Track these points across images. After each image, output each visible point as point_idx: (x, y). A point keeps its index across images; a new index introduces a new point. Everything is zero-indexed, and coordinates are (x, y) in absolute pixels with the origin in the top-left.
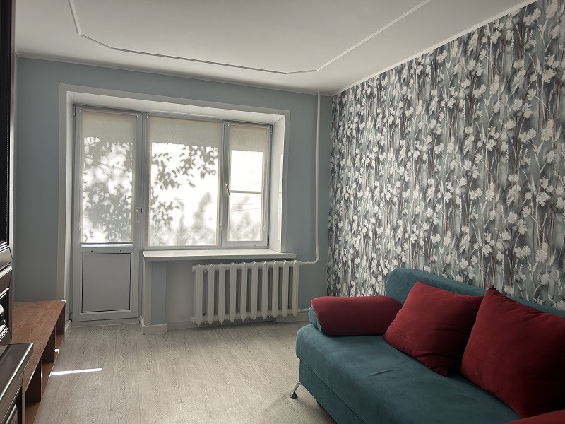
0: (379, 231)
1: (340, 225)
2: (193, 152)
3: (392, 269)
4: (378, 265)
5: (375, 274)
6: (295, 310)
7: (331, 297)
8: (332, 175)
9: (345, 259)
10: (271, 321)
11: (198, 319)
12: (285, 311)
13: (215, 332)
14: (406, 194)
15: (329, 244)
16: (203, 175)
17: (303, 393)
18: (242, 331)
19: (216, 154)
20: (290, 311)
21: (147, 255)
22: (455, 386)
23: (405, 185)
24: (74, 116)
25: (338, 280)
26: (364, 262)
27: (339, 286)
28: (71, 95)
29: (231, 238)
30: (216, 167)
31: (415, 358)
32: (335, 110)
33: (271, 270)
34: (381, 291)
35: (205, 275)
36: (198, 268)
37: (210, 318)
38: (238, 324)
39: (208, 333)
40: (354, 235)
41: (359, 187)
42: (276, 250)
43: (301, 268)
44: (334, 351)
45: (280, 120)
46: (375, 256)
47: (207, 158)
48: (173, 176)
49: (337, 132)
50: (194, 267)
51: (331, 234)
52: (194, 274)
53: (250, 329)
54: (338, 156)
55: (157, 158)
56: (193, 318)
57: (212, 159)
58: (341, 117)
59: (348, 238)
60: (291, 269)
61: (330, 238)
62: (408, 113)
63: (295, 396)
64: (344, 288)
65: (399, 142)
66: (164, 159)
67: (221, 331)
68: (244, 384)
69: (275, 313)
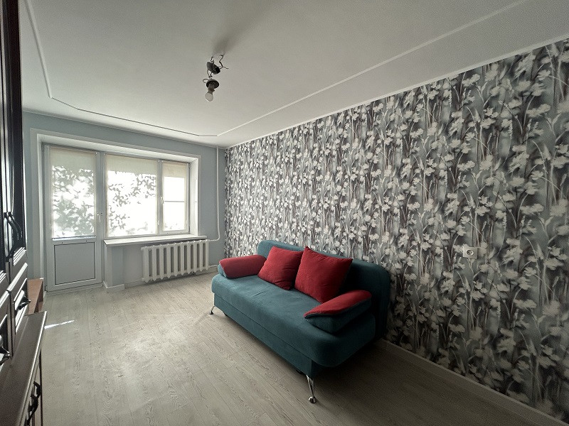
0: (253, 222)
1: (232, 219)
2: (140, 183)
3: (260, 241)
4: (253, 239)
5: (251, 244)
6: (207, 267)
7: (227, 259)
8: (226, 192)
9: (234, 237)
10: (193, 274)
11: (146, 278)
12: (201, 268)
13: (158, 285)
14: (266, 203)
15: (226, 229)
16: (147, 197)
17: (217, 311)
18: (176, 282)
19: (155, 184)
20: (204, 268)
21: (108, 242)
22: (293, 294)
23: (266, 199)
24: (43, 151)
25: (231, 248)
26: (245, 238)
27: (231, 251)
28: (40, 137)
29: (165, 229)
30: (155, 192)
31: (274, 284)
32: (226, 157)
33: (192, 246)
34: (255, 252)
35: (150, 252)
36: (145, 249)
37: (155, 277)
38: (173, 278)
39: (153, 286)
40: (240, 224)
41: (242, 198)
42: (195, 234)
43: (210, 243)
44: (234, 286)
45: (195, 161)
46: (251, 234)
47: (149, 186)
48: (125, 198)
49: (228, 168)
50: (142, 248)
51: (226, 224)
52: (142, 251)
53: (181, 281)
54: (229, 182)
55: (114, 186)
56: (143, 279)
57: (152, 187)
58: (230, 161)
59: (236, 226)
60: (204, 244)
61: (226, 226)
62: (266, 163)
63: (212, 313)
64: (234, 253)
65: (262, 176)
66: (119, 187)
67: (162, 284)
68: (181, 312)
69: (195, 270)
